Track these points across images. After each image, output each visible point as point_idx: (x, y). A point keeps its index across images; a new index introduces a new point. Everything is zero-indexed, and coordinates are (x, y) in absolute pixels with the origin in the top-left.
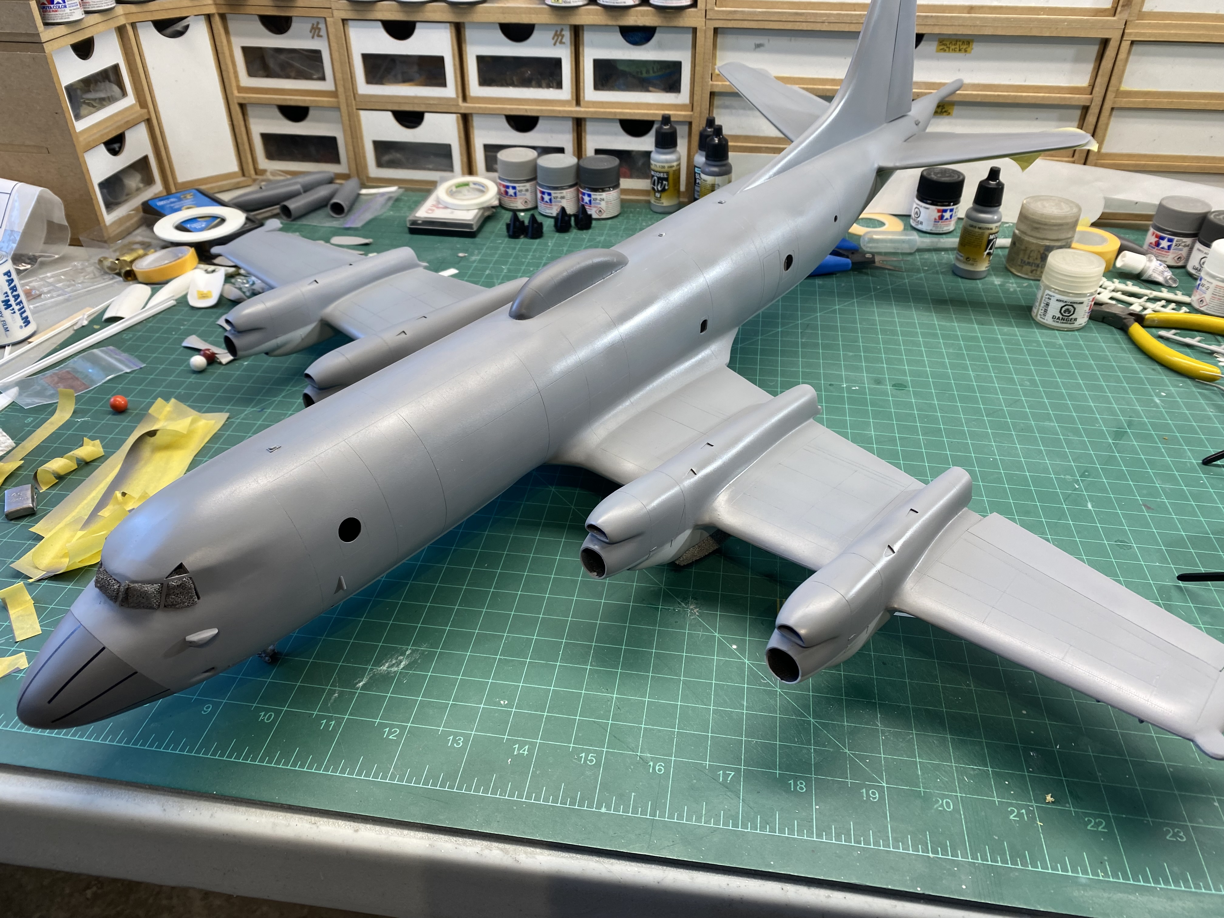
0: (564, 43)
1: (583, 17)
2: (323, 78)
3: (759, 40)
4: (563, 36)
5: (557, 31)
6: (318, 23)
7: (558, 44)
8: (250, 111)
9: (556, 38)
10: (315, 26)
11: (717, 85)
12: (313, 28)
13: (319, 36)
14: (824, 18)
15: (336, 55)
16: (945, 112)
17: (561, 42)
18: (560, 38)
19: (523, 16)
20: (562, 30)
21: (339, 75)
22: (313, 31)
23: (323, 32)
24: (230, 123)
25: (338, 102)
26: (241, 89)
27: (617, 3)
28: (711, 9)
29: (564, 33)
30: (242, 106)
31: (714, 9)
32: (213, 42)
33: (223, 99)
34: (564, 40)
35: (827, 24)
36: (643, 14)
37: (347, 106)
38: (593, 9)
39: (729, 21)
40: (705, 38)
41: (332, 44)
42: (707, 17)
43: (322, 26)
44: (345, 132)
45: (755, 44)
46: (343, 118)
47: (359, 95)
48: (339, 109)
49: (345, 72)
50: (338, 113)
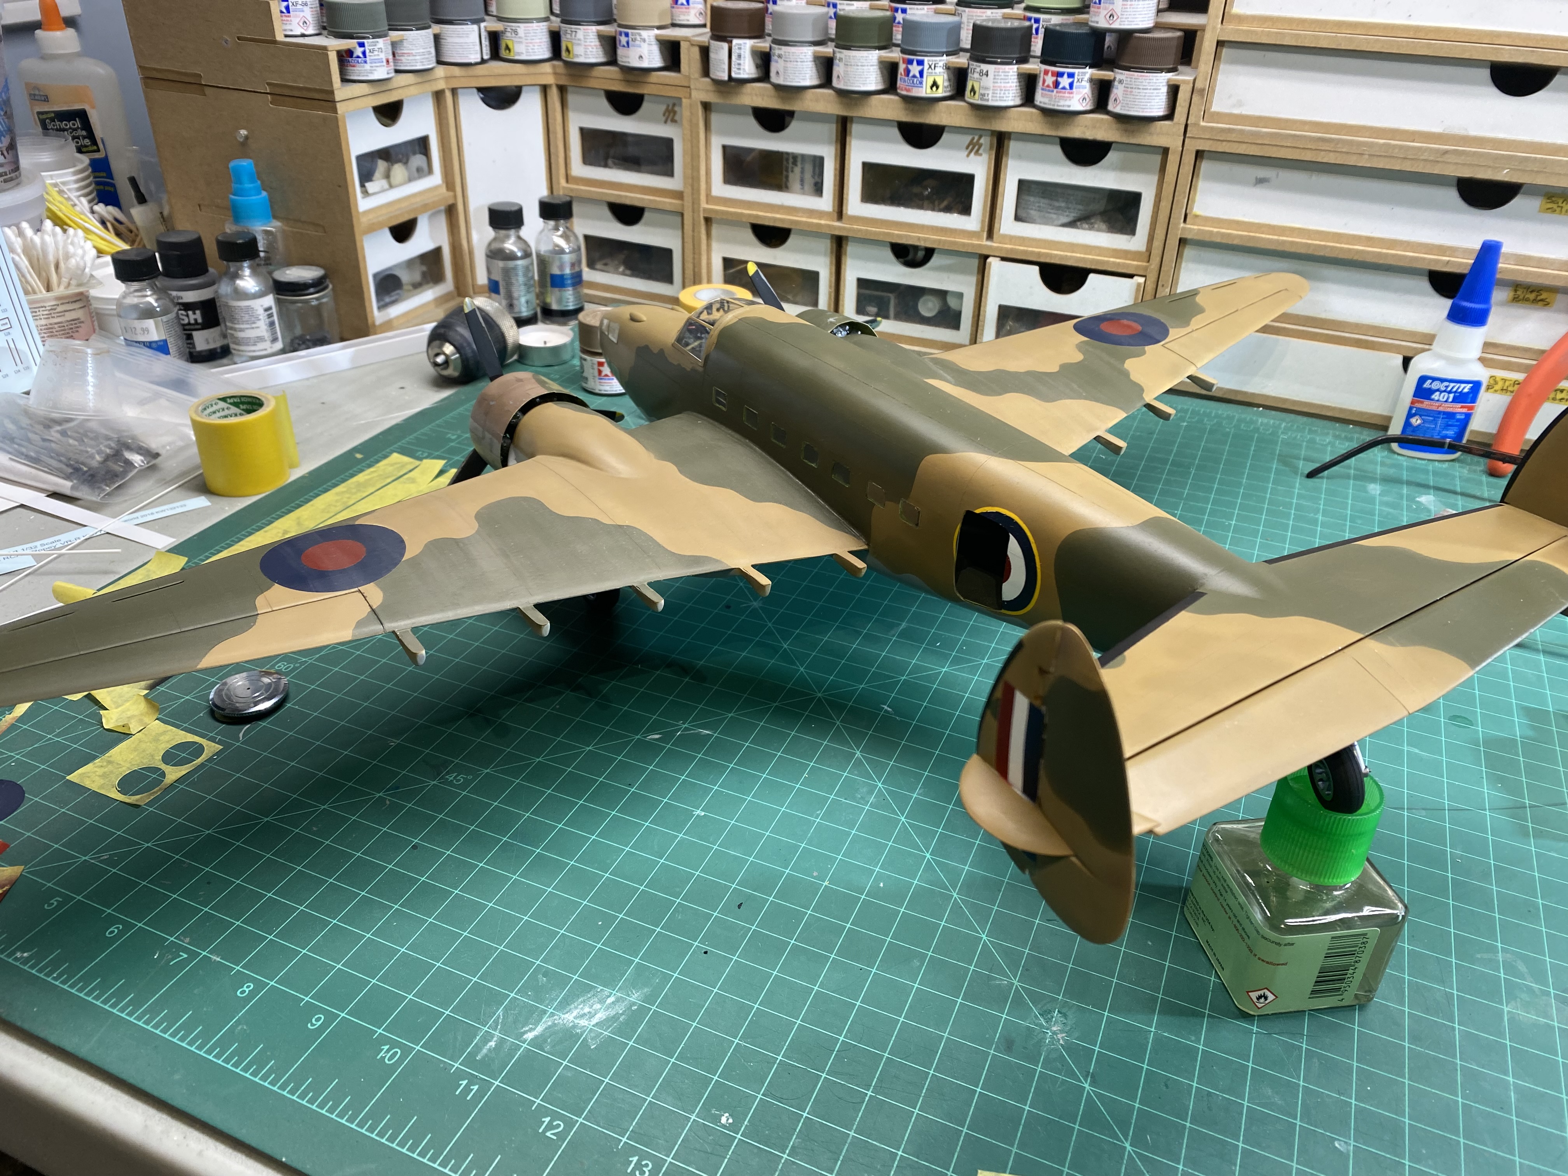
0: (981, 155)
1: (1013, 121)
2: (671, 174)
3: (1262, 172)
4: (980, 145)
5: (973, 138)
6: (674, 105)
7: (972, 155)
8: (575, 206)
9: (971, 147)
10: (669, 109)
11: (1191, 230)
12: (666, 110)
13: (673, 121)
14: (1366, 150)
15: (687, 146)
16: (1542, 300)
17: (979, 152)
18: (977, 147)
20: (980, 137)
21: (688, 172)
22: (666, 114)
26: (570, 179)
28: (1194, 124)
29: (983, 141)
31: (1198, 125)
32: (545, 119)
33: (547, 188)
34: (981, 150)
35: (1366, 157)
36: (1098, 124)
37: (693, 211)
38: (1028, 112)
39: (1221, 143)
40: (1181, 162)
41: (687, 133)
42: (1186, 135)
44: (686, 244)
45: (1256, 178)
46: (686, 227)
47: (712, 197)
48: (682, 215)
49: (695, 169)
50: (679, 219)
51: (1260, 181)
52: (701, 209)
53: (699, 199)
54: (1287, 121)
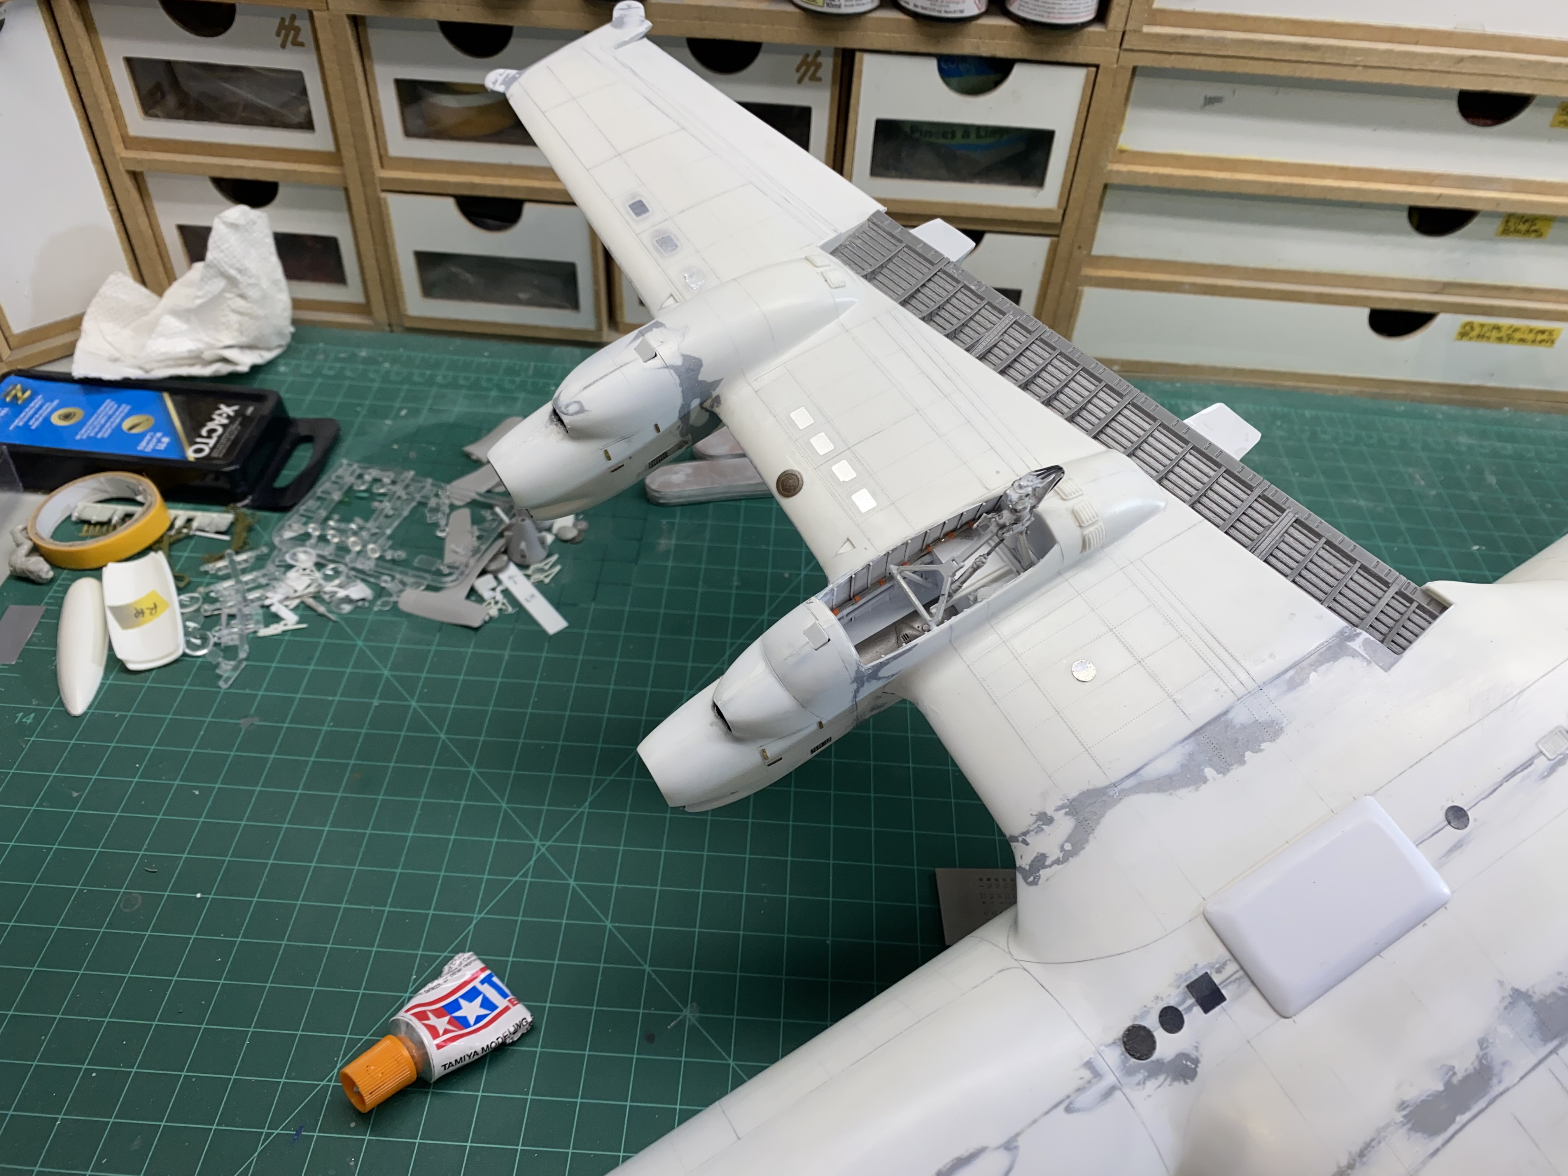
0: (820, 79)
1: (869, 33)
2: (308, 125)
3: (1213, 90)
4: (818, 66)
5: (807, 56)
6: (293, 17)
7: (806, 79)
8: (152, 184)
9: (803, 69)
10: (287, 23)
11: (1119, 172)
12: (282, 26)
13: (297, 43)
14: (1359, 59)
15: (336, 87)
16: (1536, 231)
17: (815, 78)
18: (812, 69)
19: (743, 25)
20: (818, 54)
21: (344, 126)
22: (283, 32)
23: (306, 35)
24: (113, 208)
25: (344, 176)
26: (130, 142)
27: (946, 12)
28: (1135, 31)
29: (820, 59)
30: (136, 177)
31: (1140, 31)
32: (61, 51)
33: (94, 162)
34: (819, 74)
35: (1360, 68)
36: (994, 33)
37: (364, 185)
38: (893, 20)
39: (1167, 56)
40: (1114, 86)
41: (326, 65)
42: (1125, 46)
43: (303, 24)
44: (359, 234)
45: (1206, 98)
46: (354, 208)
47: (392, 158)
48: (346, 190)
49: (357, 122)
50: (342, 195)
51: (1211, 101)
52: (377, 181)
53: (371, 166)
54: (1256, 19)
